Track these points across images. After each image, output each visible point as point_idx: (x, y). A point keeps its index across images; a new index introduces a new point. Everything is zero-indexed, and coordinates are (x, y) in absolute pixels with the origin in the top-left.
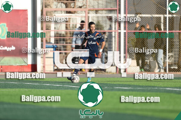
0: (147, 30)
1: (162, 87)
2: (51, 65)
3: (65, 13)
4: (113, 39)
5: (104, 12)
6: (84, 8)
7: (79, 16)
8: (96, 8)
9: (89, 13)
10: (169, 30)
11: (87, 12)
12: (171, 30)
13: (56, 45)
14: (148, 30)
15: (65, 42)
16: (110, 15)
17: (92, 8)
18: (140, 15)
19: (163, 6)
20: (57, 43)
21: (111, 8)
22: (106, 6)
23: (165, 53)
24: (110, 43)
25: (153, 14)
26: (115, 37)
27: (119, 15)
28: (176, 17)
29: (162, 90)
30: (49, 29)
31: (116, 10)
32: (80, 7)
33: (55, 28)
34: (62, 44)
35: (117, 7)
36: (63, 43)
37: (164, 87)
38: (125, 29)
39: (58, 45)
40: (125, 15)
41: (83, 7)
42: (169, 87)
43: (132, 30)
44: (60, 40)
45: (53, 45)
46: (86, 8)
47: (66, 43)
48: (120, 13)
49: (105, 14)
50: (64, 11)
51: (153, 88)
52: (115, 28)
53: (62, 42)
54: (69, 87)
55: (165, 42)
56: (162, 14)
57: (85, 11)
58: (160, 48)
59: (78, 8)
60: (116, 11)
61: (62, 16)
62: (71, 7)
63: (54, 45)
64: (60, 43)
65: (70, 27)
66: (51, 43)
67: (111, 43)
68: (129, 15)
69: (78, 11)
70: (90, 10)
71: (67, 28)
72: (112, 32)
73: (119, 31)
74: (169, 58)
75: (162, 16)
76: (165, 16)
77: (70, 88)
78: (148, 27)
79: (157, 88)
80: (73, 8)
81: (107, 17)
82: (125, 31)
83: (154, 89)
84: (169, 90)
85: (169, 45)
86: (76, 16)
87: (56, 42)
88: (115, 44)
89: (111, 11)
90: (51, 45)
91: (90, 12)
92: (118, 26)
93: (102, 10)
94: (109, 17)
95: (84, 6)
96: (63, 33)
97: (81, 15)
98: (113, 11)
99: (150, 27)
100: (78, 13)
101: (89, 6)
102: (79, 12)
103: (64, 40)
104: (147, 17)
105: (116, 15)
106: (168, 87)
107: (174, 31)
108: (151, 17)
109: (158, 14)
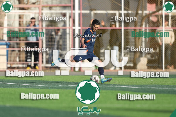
0: (102, 27)
1: (118, 85)
2: (4, 63)
3: (18, 9)
4: (68, 36)
5: (58, 8)
6: (38, 4)
7: (32, 13)
8: (50, 4)
9: (42, 10)
10: (124, 27)
11: (41, 8)
12: (126, 27)
13: (9, 43)
14: (104, 26)
15: (18, 39)
16: (64, 11)
17: (45, 4)
18: (95, 12)
19: (118, 3)
20: (11, 40)
21: (65, 4)
22: (61, 2)
23: (121, 50)
24: (64, 40)
25: (108, 10)
26: (69, 34)
27: (73, 12)
28: (131, 13)
29: (118, 87)
30: (2, 25)
31: (71, 6)
32: (34, 3)
33: (8, 25)
34: (15, 42)
35: (71, 4)
36: (17, 40)
37: (120, 85)
38: (79, 25)
39: (12, 42)
40: (79, 12)
41: (36, 4)
42: (125, 85)
43: (86, 27)
44: (13, 38)
45: (6, 43)
46: (40, 4)
47: (20, 40)
48: (74, 9)
49: (60, 10)
50: (17, 8)
51: (108, 86)
52: (69, 25)
53: (15, 39)
54: (23, 85)
55: (120, 39)
56: (117, 10)
57: (39, 8)
58: (116, 45)
59: (31, 4)
60: (70, 8)
61: (15, 13)
62: (24, 4)
63: (8, 42)
64: (13, 40)
65: (23, 24)
66: (4, 40)
67: (66, 40)
68: (83, 12)
69: (31, 8)
70: (43, 6)
71: (20, 25)
72: (66, 29)
73: (74, 28)
74: (124, 55)
75: (117, 12)
76: (121, 12)
77: (24, 87)
78: (103, 24)
79: (112, 86)
80: (27, 4)
81: (61, 13)
82: (80, 28)
83: (110, 87)
84: (124, 87)
85: (124, 42)
86: (29, 12)
87: (9, 39)
88: (69, 41)
89: (65, 7)
90: (4, 42)
91: (44, 8)
92: (73, 23)
93: (56, 6)
94: (63, 14)
95: (37, 2)
96: (17, 29)
97: (35, 11)
98: (67, 8)
99: (105, 24)
100: (32, 10)
101: (43, 2)
102: (33, 8)
103: (17, 37)
104: (102, 14)
105: (70, 12)
106: (123, 85)
107: (129, 28)
108: (106, 14)
109: (113, 10)
